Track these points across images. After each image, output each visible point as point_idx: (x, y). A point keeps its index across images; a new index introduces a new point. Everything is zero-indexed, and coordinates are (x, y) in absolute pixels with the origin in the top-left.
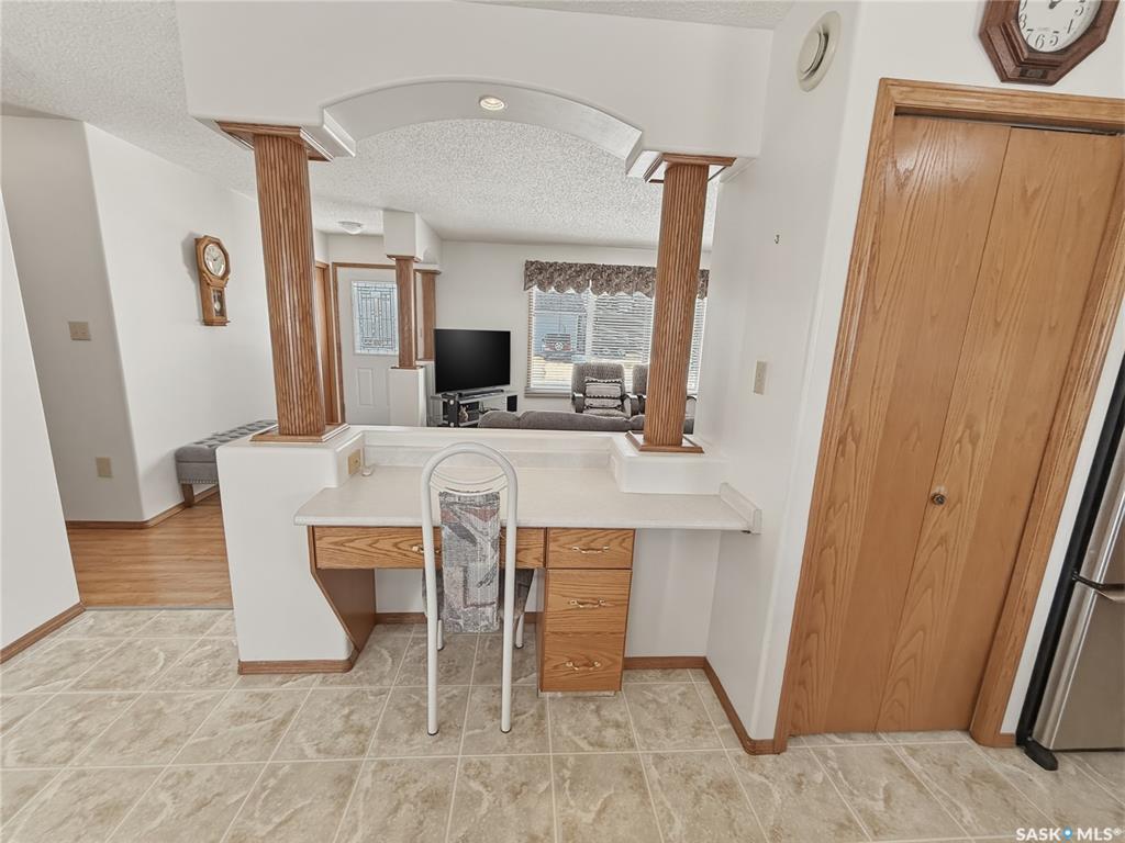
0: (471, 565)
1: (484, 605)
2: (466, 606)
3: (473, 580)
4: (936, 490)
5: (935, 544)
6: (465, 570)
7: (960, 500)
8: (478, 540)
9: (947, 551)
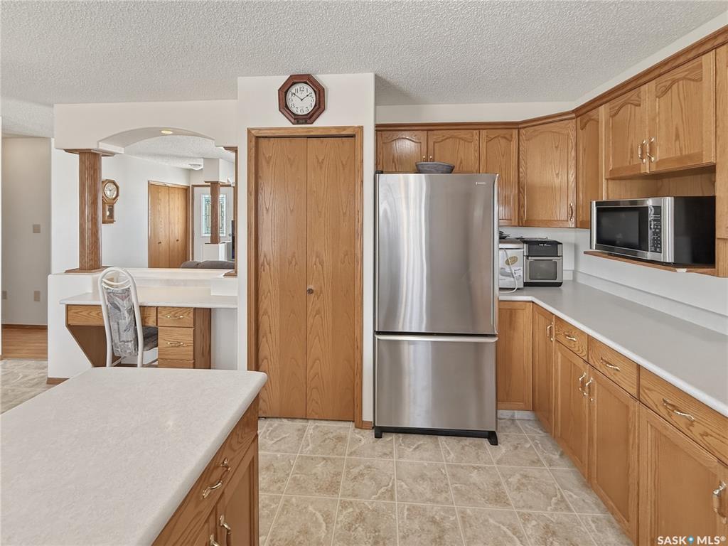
0: (120, 321)
1: (128, 342)
2: (120, 342)
3: (122, 328)
4: (309, 287)
5: (314, 314)
6: (118, 324)
7: (321, 292)
8: (122, 309)
9: (321, 317)
